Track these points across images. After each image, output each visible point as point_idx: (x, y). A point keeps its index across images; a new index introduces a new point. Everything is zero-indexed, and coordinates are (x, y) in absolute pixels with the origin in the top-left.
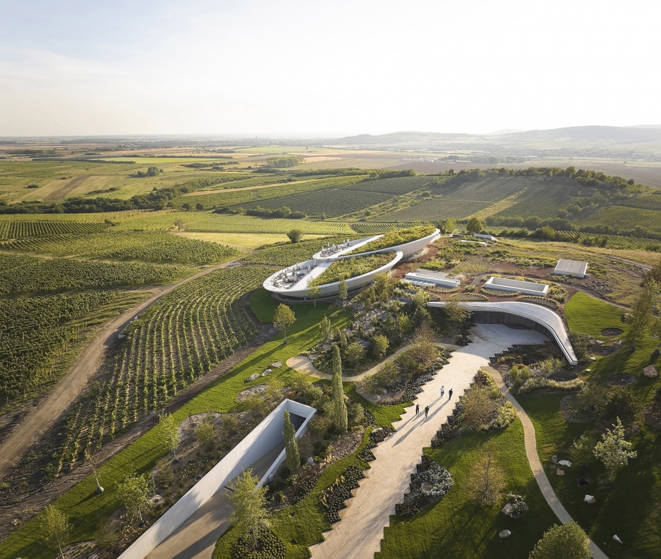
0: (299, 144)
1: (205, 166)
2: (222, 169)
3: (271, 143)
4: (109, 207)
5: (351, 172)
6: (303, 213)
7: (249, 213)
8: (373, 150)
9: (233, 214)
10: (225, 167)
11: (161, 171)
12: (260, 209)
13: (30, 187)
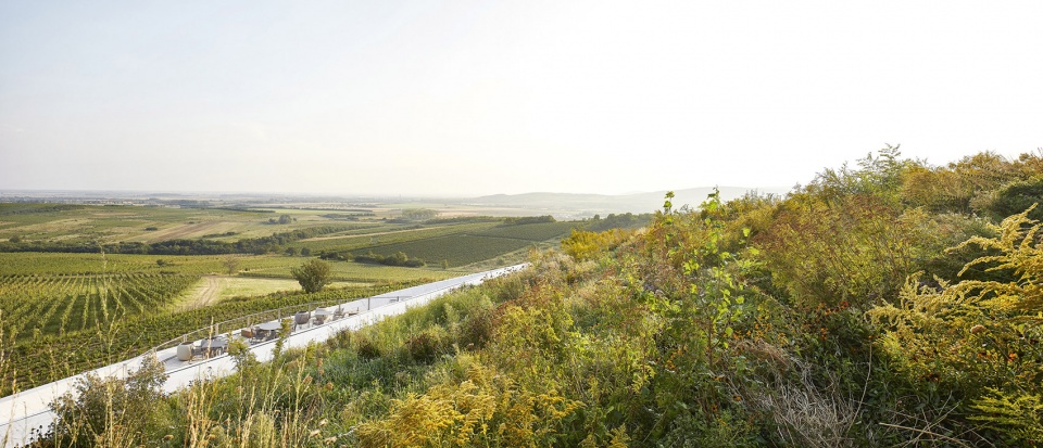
0: (438, 201)
1: (340, 216)
2: (357, 220)
3: (413, 201)
4: (205, 249)
5: (484, 219)
6: (421, 261)
7: (359, 260)
8: (508, 207)
9: (340, 259)
10: (360, 218)
11: (295, 220)
12: (372, 255)
13: (148, 229)
